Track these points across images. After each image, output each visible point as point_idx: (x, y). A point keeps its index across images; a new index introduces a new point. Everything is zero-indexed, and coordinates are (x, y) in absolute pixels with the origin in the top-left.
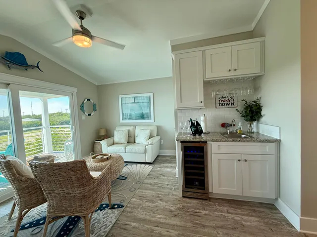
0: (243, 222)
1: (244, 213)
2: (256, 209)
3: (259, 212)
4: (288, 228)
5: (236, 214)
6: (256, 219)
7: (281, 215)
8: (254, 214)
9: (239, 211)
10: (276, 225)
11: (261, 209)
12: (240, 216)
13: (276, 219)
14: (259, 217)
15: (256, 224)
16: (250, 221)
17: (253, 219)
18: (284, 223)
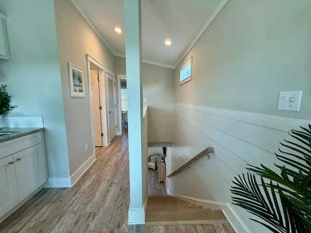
0: (40, 220)
1: (32, 215)
2: (36, 203)
3: (42, 201)
4: (66, 191)
5: (26, 224)
6: (46, 207)
7: (55, 189)
8: (40, 207)
9: (26, 219)
10: (60, 196)
11: (41, 199)
12: (32, 220)
13: (56, 194)
14: (46, 203)
15: (50, 209)
16: (44, 213)
17: (44, 209)
18: (62, 191)
